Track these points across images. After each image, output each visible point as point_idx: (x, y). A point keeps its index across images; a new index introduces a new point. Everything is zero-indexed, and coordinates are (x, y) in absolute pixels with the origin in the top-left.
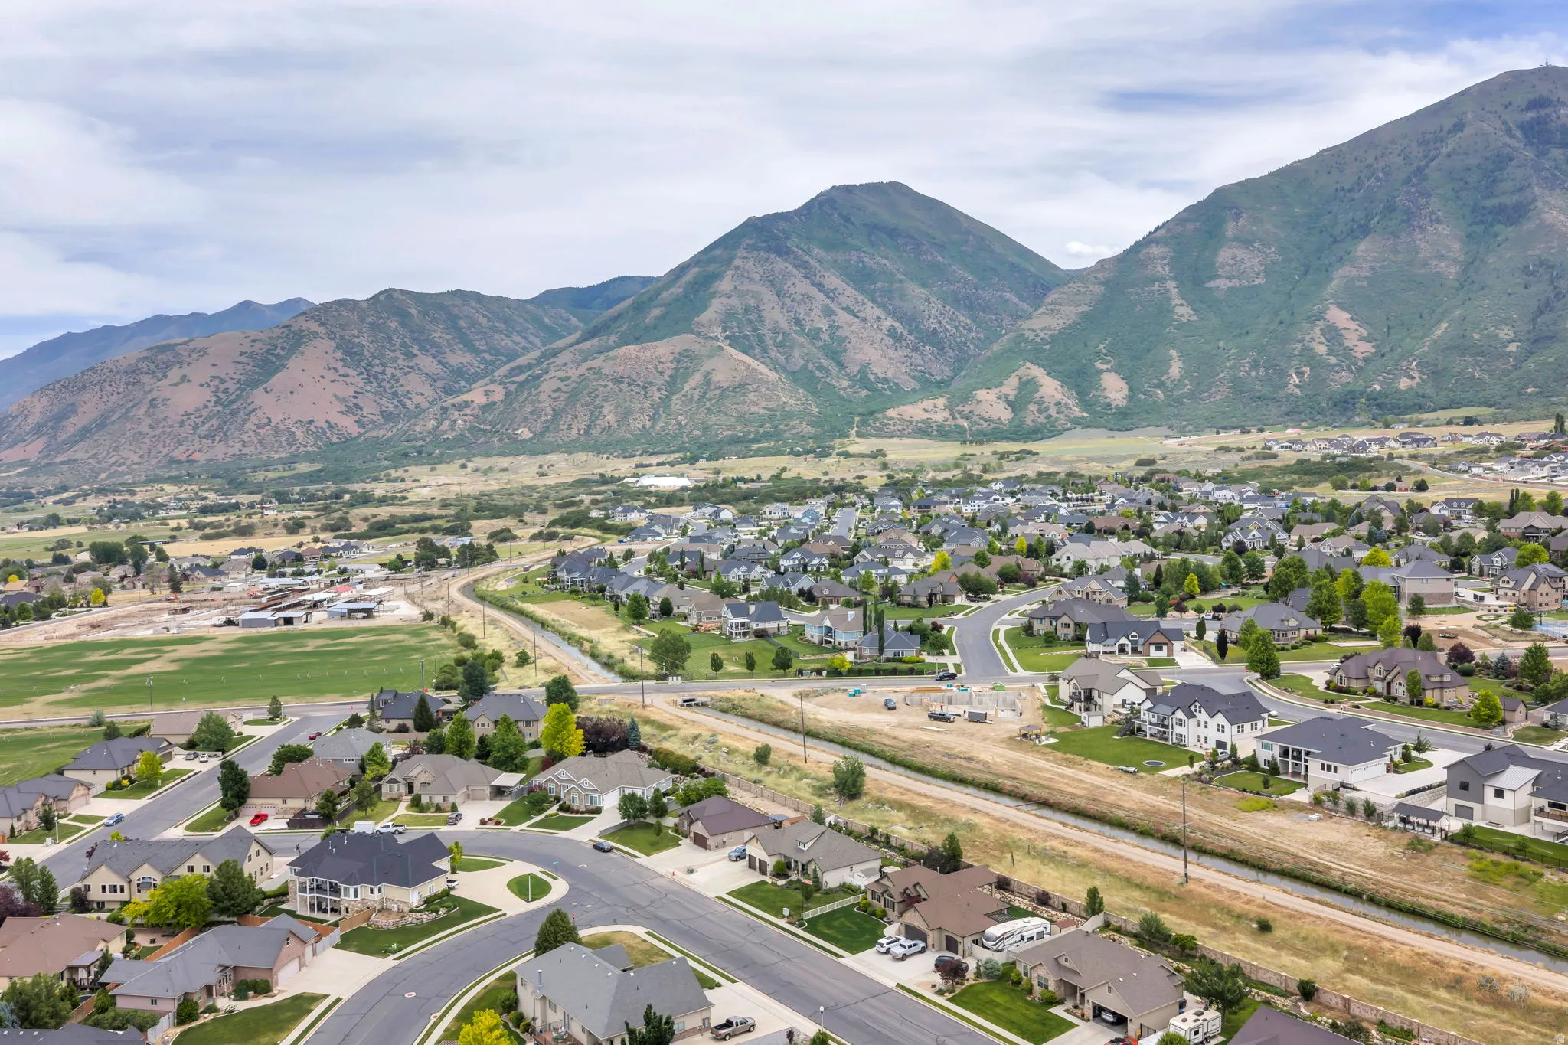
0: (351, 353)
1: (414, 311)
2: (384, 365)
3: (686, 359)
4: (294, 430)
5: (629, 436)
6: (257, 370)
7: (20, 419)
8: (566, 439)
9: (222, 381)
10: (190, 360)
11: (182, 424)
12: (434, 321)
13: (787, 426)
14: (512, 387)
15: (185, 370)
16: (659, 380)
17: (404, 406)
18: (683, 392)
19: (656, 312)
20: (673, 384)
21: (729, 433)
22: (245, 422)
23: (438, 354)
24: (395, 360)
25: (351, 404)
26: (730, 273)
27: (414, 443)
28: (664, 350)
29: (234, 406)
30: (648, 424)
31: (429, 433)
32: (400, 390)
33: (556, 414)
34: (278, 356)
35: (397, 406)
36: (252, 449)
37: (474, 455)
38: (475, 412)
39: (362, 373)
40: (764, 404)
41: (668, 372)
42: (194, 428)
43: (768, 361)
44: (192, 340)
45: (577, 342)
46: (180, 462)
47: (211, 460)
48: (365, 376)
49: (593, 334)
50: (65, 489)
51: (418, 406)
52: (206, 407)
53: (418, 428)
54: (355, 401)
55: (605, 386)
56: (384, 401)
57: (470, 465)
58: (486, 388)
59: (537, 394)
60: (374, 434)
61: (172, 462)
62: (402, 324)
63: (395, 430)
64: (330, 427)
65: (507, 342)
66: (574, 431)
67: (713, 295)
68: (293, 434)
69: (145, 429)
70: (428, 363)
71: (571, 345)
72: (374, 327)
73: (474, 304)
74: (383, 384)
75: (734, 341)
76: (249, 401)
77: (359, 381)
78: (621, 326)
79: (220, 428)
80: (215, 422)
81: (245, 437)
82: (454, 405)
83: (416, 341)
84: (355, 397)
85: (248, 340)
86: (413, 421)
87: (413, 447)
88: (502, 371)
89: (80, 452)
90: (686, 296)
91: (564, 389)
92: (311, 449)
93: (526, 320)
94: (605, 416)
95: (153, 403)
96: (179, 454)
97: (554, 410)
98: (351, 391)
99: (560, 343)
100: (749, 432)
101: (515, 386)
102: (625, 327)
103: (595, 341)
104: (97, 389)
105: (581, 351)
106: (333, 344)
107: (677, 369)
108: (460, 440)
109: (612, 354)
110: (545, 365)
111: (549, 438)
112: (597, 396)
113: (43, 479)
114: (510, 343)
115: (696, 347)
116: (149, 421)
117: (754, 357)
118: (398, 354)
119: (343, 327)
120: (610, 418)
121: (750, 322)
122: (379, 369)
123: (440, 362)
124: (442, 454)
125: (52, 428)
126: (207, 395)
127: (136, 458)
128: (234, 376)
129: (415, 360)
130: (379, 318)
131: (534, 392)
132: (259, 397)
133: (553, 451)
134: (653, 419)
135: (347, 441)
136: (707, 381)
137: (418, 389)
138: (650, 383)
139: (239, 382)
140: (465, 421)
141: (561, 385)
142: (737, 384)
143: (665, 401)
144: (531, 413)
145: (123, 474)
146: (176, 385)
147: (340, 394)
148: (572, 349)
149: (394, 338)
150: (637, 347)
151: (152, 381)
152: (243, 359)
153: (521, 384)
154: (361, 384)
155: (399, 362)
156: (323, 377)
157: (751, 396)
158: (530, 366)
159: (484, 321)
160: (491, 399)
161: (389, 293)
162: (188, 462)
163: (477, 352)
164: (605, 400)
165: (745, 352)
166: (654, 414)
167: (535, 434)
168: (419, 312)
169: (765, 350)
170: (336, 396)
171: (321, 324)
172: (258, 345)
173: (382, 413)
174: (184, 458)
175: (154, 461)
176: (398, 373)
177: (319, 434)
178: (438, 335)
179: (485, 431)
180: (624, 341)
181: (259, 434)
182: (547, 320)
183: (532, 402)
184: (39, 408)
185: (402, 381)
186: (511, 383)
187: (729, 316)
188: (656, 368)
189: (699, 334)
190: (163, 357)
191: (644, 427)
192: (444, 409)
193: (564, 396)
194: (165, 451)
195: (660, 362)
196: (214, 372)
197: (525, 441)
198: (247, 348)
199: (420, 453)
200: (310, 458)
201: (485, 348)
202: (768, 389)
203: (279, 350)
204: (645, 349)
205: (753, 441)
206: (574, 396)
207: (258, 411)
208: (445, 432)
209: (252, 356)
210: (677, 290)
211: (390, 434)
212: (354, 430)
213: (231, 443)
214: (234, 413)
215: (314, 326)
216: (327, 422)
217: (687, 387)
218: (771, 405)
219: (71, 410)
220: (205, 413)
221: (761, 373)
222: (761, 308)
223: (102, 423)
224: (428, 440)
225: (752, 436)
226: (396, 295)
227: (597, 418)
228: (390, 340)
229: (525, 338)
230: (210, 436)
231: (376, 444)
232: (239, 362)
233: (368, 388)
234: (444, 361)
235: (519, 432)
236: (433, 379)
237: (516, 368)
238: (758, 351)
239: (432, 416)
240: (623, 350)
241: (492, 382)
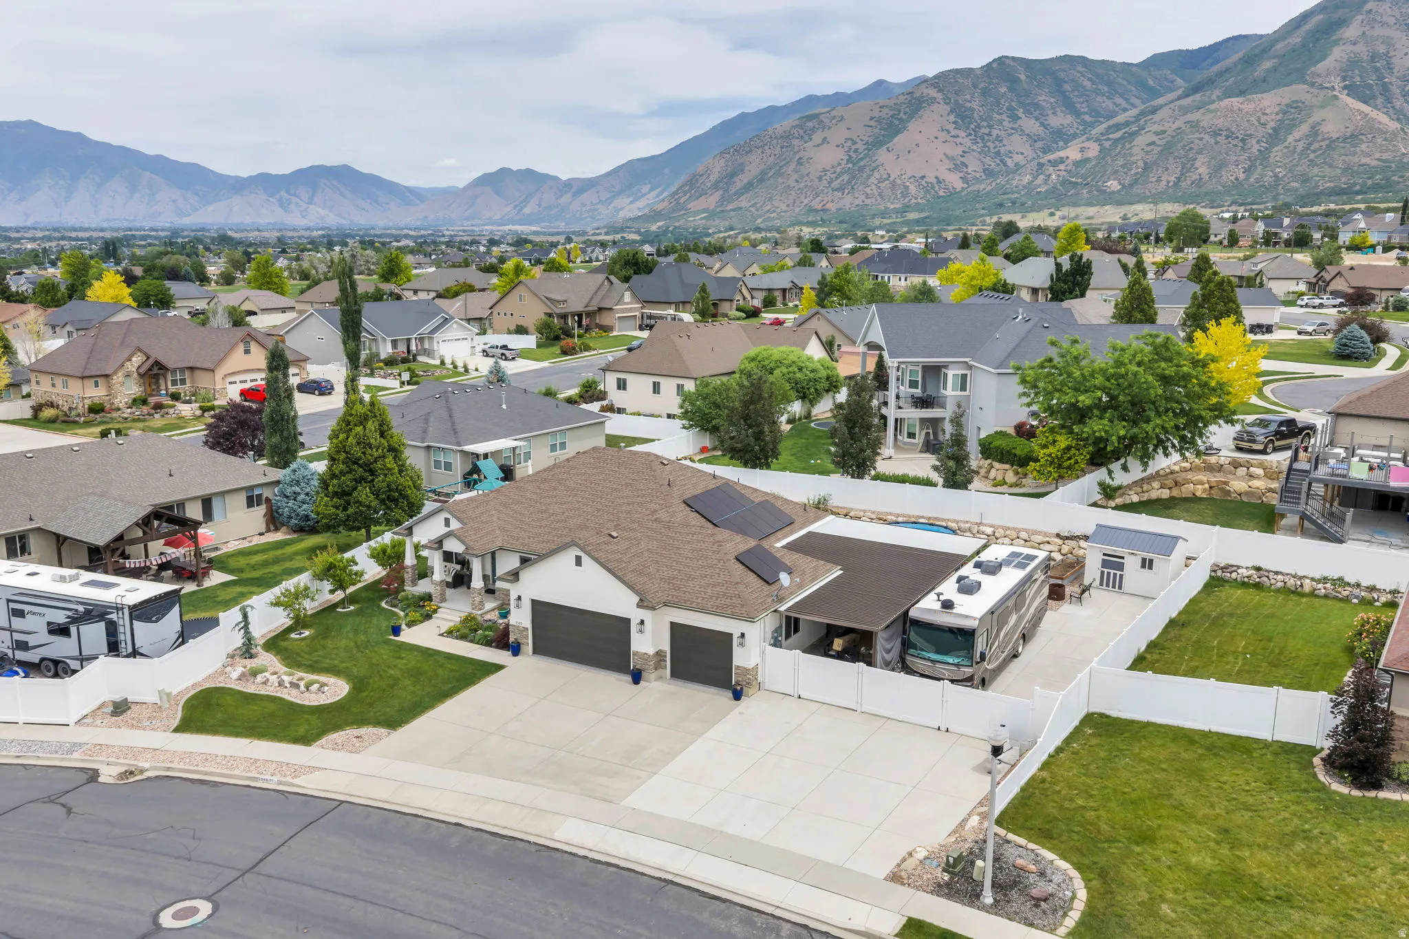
0: (962, 116)
1: (1023, 77)
2: (990, 127)
3: (1293, 110)
4: (908, 184)
5: (1220, 188)
6: (883, 132)
7: (704, 177)
8: (1154, 191)
9: (854, 143)
10: (830, 125)
11: (820, 178)
12: (1040, 85)
13: (1401, 177)
14: (1107, 144)
15: (826, 133)
16: (1261, 132)
17: (1005, 165)
18: (1286, 144)
19: (1267, 64)
20: (1275, 137)
21: (1332, 184)
22: (869, 176)
23: (1041, 118)
24: (1001, 122)
25: (958, 162)
26: (1360, 17)
27: (1010, 196)
28: (1270, 102)
29: (862, 164)
30: (1242, 176)
31: (1024, 187)
32: (1002, 149)
33: (1147, 167)
34: (901, 120)
35: (998, 165)
36: (873, 200)
37: (1063, 205)
38: (1069, 168)
39: (970, 134)
40: (1377, 155)
41: (1272, 124)
42: (829, 183)
43: (1391, 111)
44: (834, 109)
45: (1179, 99)
46: (817, 211)
47: (841, 209)
48: (973, 137)
49: (1196, 89)
50: (732, 229)
51: (1016, 164)
52: (839, 164)
53: (1015, 183)
54: (962, 159)
55: (1201, 139)
56: (987, 160)
57: (1058, 214)
58: (1083, 145)
59: (1131, 148)
60: (975, 188)
61: (812, 210)
62: (1011, 89)
63: (994, 184)
64: (939, 182)
65: (1109, 104)
66: (1164, 183)
67: (1336, 43)
68: (907, 188)
69: (791, 183)
70: (1030, 125)
71: (1171, 102)
72: (985, 93)
73: (1079, 68)
74: (988, 144)
75: (1352, 90)
76: (874, 159)
77: (967, 142)
78: (1227, 80)
79: (849, 182)
80: (846, 177)
81: (867, 189)
82: (1049, 161)
83: (1021, 104)
84: (962, 156)
85: (877, 106)
86: (1011, 176)
87: (1009, 199)
88: (1101, 128)
89: (744, 202)
90: (1304, 46)
91: (1158, 142)
92: (920, 201)
93: (1129, 82)
94: (1197, 169)
95: (799, 162)
96: (816, 204)
97: (1146, 163)
98: (959, 150)
99: (1161, 101)
100: (1355, 184)
101: (1110, 143)
102: (1231, 81)
103: (1197, 97)
104: (760, 151)
105: (1180, 107)
106: (948, 108)
107: (1282, 121)
108: (1053, 192)
109: (1212, 107)
110: (1142, 122)
111: (1137, 190)
112: (1191, 149)
113: (717, 222)
114: (1111, 105)
115: (1306, 98)
116: (796, 176)
117: (1376, 107)
118: (1004, 117)
119: (957, 93)
120: (1203, 170)
121: (1377, 70)
122: (986, 131)
123: (1042, 124)
124: (1033, 204)
125: (726, 183)
126: (840, 155)
127: (783, 207)
128: (864, 138)
129: (1019, 122)
130: (990, 84)
131: (1127, 146)
132: (882, 155)
133: (1139, 202)
134: (1248, 171)
135: (952, 194)
136: (1314, 132)
137: (1019, 149)
138: (1250, 136)
139: (867, 143)
140: (1059, 176)
141: (1155, 138)
142: (1348, 134)
143: (1264, 155)
144: (1123, 166)
145: (774, 219)
146: (818, 146)
147: (950, 154)
148: (1172, 105)
149: (1002, 101)
150: (1241, 99)
151: (801, 143)
152: (872, 123)
153: (1116, 141)
154: (969, 144)
155: (1004, 123)
156: (936, 138)
157: (1364, 147)
158: (1127, 124)
159: (1087, 84)
160: (1086, 155)
161: (1001, 61)
162: (823, 210)
163: (1077, 114)
164: (1200, 152)
165: (1364, 102)
166: (1250, 167)
167: (1124, 187)
168: (1028, 77)
169: (1389, 100)
170: (945, 154)
171: (939, 91)
172: (885, 110)
173: (984, 171)
174: (820, 207)
175: (797, 210)
176: (1002, 133)
177: (929, 187)
178: (1044, 98)
179: (1076, 183)
180: (1228, 94)
181: (879, 187)
182: (1151, 82)
183: (1125, 156)
184: (718, 167)
185: (1005, 142)
186: (1106, 140)
187: (1353, 63)
188: (1259, 120)
189: (1313, 85)
190: (810, 124)
191: (1237, 179)
192: (1041, 165)
193: (1157, 150)
194: (806, 201)
195: (1265, 114)
196: (848, 134)
197: (1113, 192)
198: (876, 114)
199: (1014, 203)
200: (918, 207)
201: (1086, 110)
202: (1385, 139)
203: (902, 115)
204: (1250, 101)
205: (1358, 193)
206: (1167, 150)
207: (880, 168)
208: (1039, 186)
209: (879, 120)
210: (1296, 39)
211: (989, 188)
212: (959, 185)
213: (856, 195)
214: (861, 170)
215: (932, 92)
216: (936, 178)
217: (1290, 139)
218: (1385, 156)
219: (740, 169)
220: (838, 170)
221: (1380, 123)
222: (1392, 53)
223: (761, 178)
224: (1023, 193)
225: (1358, 188)
226: (1008, 62)
227: (1188, 171)
228: (998, 103)
229: (1127, 100)
230: (841, 189)
231: (977, 197)
232: (869, 126)
233: (975, 147)
234: (1046, 123)
235: (1109, 184)
236: (1033, 139)
237: (1114, 126)
238: (1380, 101)
239: (1028, 171)
240: (1226, 102)
241: (1088, 139)
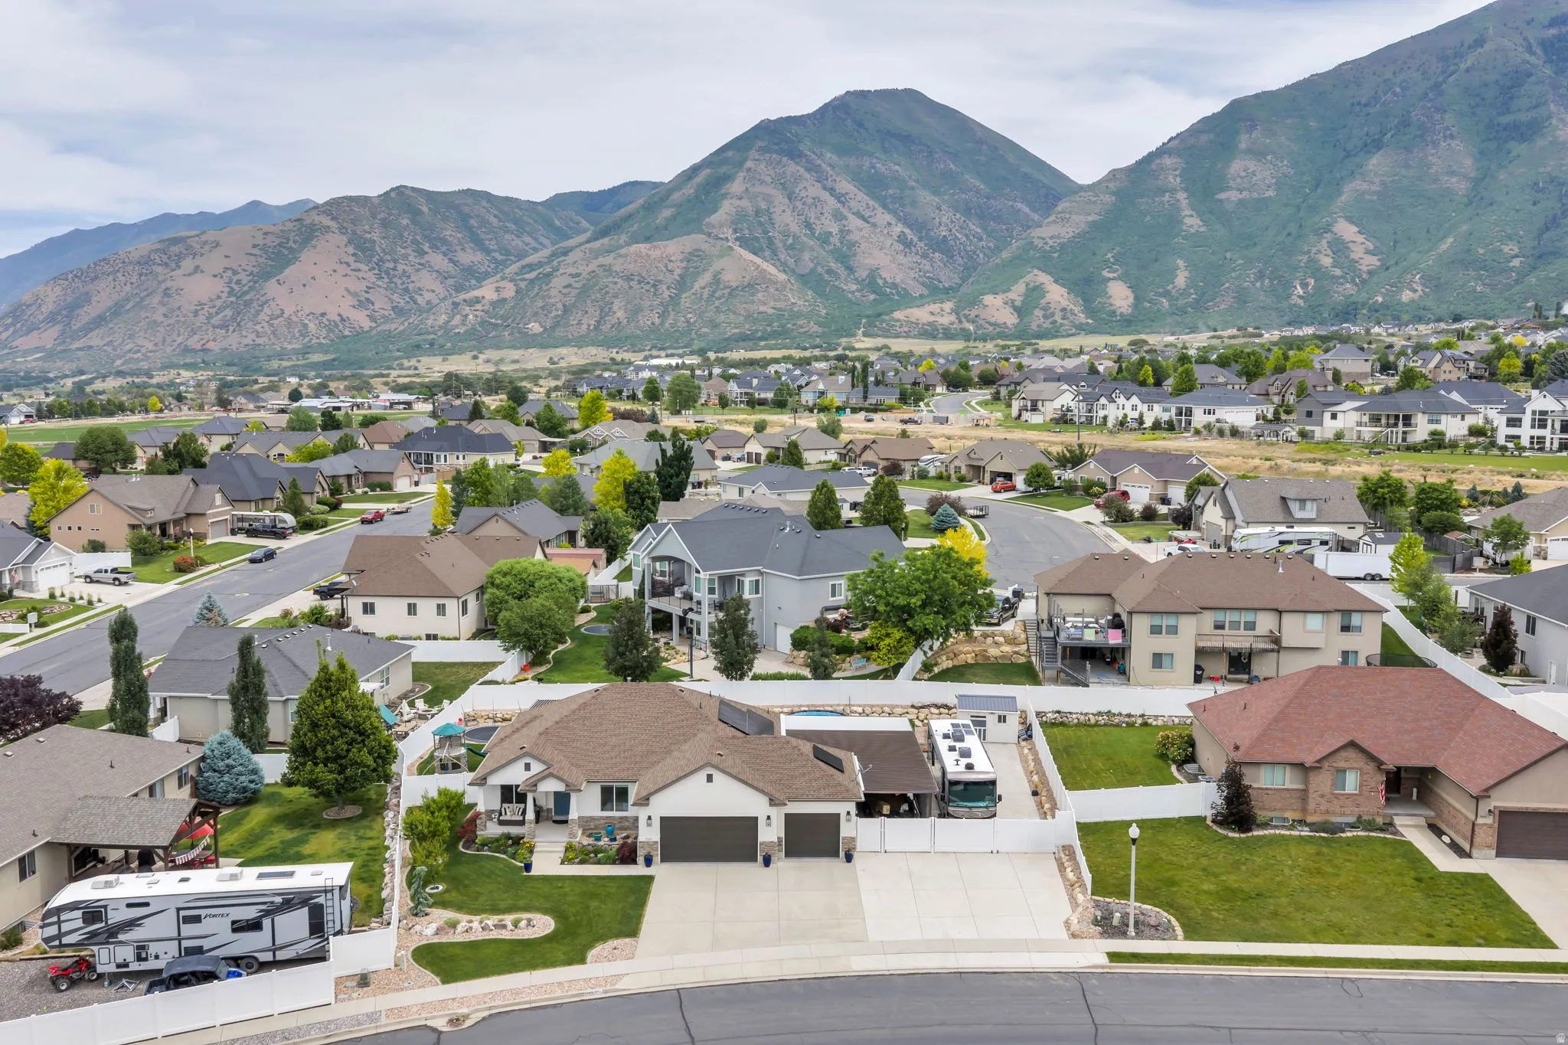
0: (363, 249)
1: (425, 209)
2: (395, 261)
3: (695, 259)
4: (306, 321)
5: (639, 332)
6: (270, 263)
7: (34, 308)
8: (576, 334)
9: (235, 273)
10: (203, 251)
11: (196, 313)
12: (445, 219)
13: (794, 325)
14: (523, 285)
15: (198, 261)
16: (669, 279)
17: (415, 303)
18: (693, 291)
19: (667, 213)
20: (682, 284)
21: (737, 331)
22: (258, 313)
23: (449, 254)
24: (406, 257)
25: (363, 299)
26: (741, 174)
27: (426, 337)
28: (674, 249)
29: (248, 297)
30: (657, 321)
31: (440, 327)
32: (411, 286)
33: (567, 310)
34: (291, 249)
35: (408, 302)
36: (266, 339)
37: (486, 348)
38: (486, 308)
39: (374, 269)
40: (772, 304)
41: (678, 271)
42: (207, 318)
43: (778, 264)
44: (203, 234)
45: (588, 242)
46: (195, 351)
47: (226, 349)
48: (376, 272)
49: (604, 233)
50: (82, 373)
51: (428, 302)
52: (219, 297)
53: (430, 322)
54: (367, 295)
55: (616, 283)
56: (395, 297)
57: (481, 356)
58: (498, 284)
59: (548, 290)
60: (386, 327)
61: (187, 350)
62: (414, 222)
63: (406, 324)
64: (343, 320)
65: (518, 242)
66: (584, 327)
67: (724, 196)
68: (306, 326)
69: (160, 319)
70: (438, 260)
71: (581, 244)
72: (385, 224)
73: (484, 203)
74: (394, 280)
75: (744, 242)
76: (262, 292)
77: (371, 276)
78: (632, 226)
79: (233, 318)
80: (228, 313)
81: (258, 328)
82: (465, 301)
83: (426, 237)
84: (367, 292)
85: (261, 233)
86: (424, 315)
87: (425, 340)
88: (515, 267)
89: (95, 339)
90: (697, 197)
91: (576, 285)
92: (323, 341)
93: (535, 221)
94: (615, 313)
95: (166, 293)
96: (194, 342)
97: (564, 306)
98: (363, 286)
99: (571, 243)
100: (757, 331)
101: (526, 283)
102: (635, 227)
103: (606, 240)
104: (111, 278)
105: (591, 250)
106: (345, 239)
107: (686, 268)
108: (471, 333)
109: (623, 251)
110: (555, 263)
111: (559, 332)
112: (607, 293)
113: (59, 364)
114: (520, 243)
115: (705, 247)
116: (163, 310)
117: (764, 258)
118: (409, 251)
119: (354, 222)
120: (620, 314)
121: (761, 224)
122: (391, 265)
123: (451, 260)
124: (454, 347)
125: (66, 317)
126: (219, 286)
127: (150, 346)
128: (246, 268)
129: (427, 258)
130: (390, 214)
131: (545, 288)
132: (271, 288)
133: (563, 345)
134: (663, 316)
135: (359, 334)
136: (716, 281)
137: (429, 286)
138: (660, 281)
139: (251, 273)
140: (476, 316)
141: (572, 281)
142: (746, 284)
143: (674, 300)
144: (542, 308)
145: (138, 360)
146: (190, 275)
147: (352, 289)
148: (583, 247)
149: (406, 234)
150: (648, 246)
151: (166, 271)
152: (256, 251)
153: (532, 281)
154: (373, 279)
155: (410, 258)
156: (335, 271)
157: (760, 295)
158: (540, 264)
159: (494, 221)
160: (501, 296)
161: (400, 190)
162: (202, 350)
163: (487, 251)
164: (616, 296)
165: (755, 254)
166: (663, 312)
167: (545, 329)
168: (430, 209)
169: (775, 253)
170: (347, 290)
171: (334, 219)
172: (270, 238)
173: (393, 308)
174: (199, 346)
175: (169, 350)
176: (408, 269)
177: (331, 327)
178: (449, 232)
179: (496, 325)
180: (635, 239)
181: (272, 325)
182: (557, 222)
183: (543, 298)
184: (52, 297)
185: (413, 278)
186: (521, 280)
187: (739, 218)
188: (666, 266)
189: (709, 235)
190: (175, 249)
191: (653, 324)
192: (455, 305)
193: (574, 292)
194: (180, 340)
195: (671, 261)
196: (226, 263)
197: (535, 335)
198: (261, 242)
199: (432, 344)
200: (321, 348)
201: (495, 247)
202: (777, 290)
203: (291, 243)
204: (656, 247)
205: (761, 339)
206: (584, 292)
207: (271, 302)
208: (457, 326)
209: (264, 248)
210: (689, 190)
211: (401, 328)
212: (366, 324)
213: (244, 333)
214: (247, 304)
215: (326, 221)
216: (339, 315)
217: (697, 286)
218: (779, 305)
219: (86, 298)
220: (218, 303)
221: (770, 274)
222: (772, 210)
223: (117, 310)
224: (439, 333)
225: (760, 334)
226: (407, 192)
227: (607, 314)
228: (401, 236)
229: (535, 239)
230: (224, 326)
231: (388, 337)
232: (251, 254)
233: (380, 283)
234: (455, 259)
235: (530, 326)
236: (444, 277)
237: (527, 265)
238: (767, 253)
239: (443, 311)
240: (634, 248)
241: (503, 279)
